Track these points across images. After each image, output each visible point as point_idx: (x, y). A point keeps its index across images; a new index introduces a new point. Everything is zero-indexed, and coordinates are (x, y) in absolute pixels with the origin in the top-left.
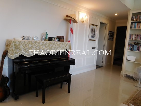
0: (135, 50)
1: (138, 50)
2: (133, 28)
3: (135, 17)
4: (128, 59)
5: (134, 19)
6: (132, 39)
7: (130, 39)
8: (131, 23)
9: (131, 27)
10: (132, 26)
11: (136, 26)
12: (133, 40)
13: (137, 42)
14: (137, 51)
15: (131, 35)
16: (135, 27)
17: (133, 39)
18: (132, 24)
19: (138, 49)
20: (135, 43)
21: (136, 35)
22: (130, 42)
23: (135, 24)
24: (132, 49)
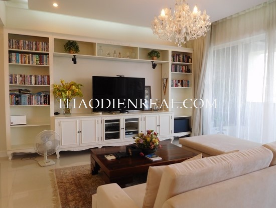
0: (24, 103)
1: (30, 103)
2: (14, 63)
3: (15, 41)
4: (12, 123)
5: (12, 46)
6: (16, 82)
7: (11, 83)
8: (9, 53)
9: (10, 61)
10: (11, 58)
11: (20, 59)
12: (18, 85)
13: (23, 89)
14: (28, 106)
15: (11, 76)
16: (17, 61)
17: (18, 83)
18: (11, 55)
19: (30, 101)
20: (20, 91)
21: (21, 76)
22: (12, 89)
23: (16, 55)
24: (18, 103)
